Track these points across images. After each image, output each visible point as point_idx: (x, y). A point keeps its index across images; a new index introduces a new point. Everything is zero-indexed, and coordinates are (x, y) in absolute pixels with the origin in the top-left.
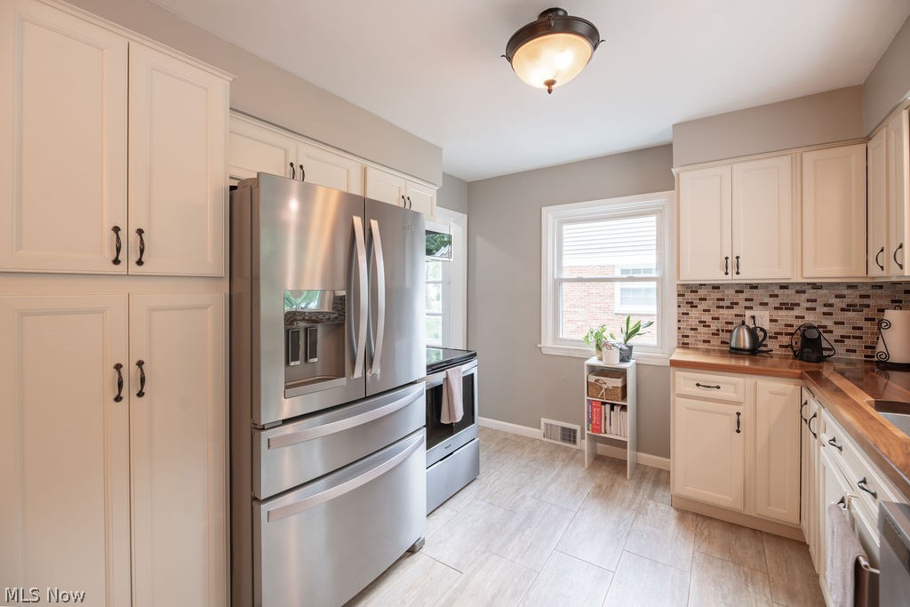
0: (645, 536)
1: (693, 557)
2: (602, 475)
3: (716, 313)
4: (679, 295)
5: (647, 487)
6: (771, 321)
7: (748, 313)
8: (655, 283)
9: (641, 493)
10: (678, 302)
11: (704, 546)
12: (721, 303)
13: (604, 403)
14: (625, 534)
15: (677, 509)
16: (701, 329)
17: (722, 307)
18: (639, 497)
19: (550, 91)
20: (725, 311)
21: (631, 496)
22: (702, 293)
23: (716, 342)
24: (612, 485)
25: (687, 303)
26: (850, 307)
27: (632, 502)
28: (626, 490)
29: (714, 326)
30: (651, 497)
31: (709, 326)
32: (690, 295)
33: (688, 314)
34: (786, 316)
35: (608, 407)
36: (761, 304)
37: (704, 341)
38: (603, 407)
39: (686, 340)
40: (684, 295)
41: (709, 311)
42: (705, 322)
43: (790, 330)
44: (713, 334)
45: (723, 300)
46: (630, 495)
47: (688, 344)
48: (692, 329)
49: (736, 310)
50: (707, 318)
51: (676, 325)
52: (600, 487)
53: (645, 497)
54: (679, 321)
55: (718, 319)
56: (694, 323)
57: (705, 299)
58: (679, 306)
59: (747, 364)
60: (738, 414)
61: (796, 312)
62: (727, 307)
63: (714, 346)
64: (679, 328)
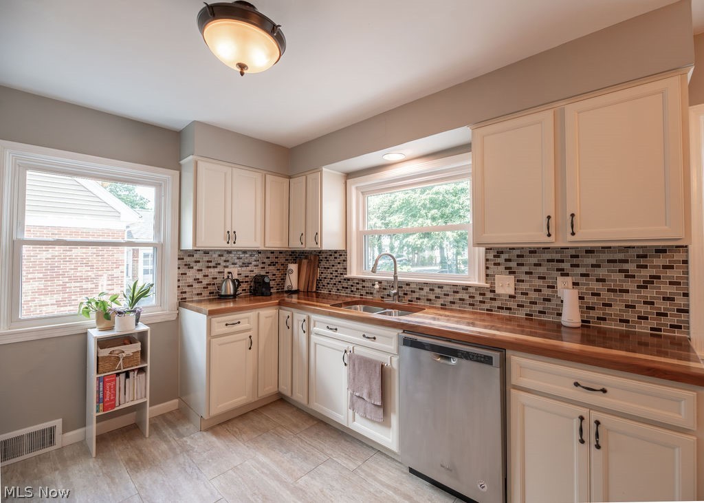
0: (210, 461)
1: (248, 447)
2: (119, 451)
3: (206, 271)
4: (179, 259)
5: (169, 432)
6: (238, 274)
7: (226, 270)
8: (152, 248)
9: (171, 439)
10: (179, 265)
11: (244, 436)
12: (210, 264)
13: (118, 374)
14: (198, 471)
15: (206, 430)
16: (196, 285)
17: (210, 267)
18: (173, 443)
19: (242, 74)
20: (211, 270)
21: (166, 446)
22: (197, 256)
23: (205, 293)
24: (141, 451)
25: (186, 265)
26: (272, 264)
27: (172, 449)
28: (154, 445)
29: (205, 281)
30: (181, 436)
31: (201, 282)
32: (187, 259)
33: (185, 274)
34: (245, 271)
35: (123, 376)
36: (233, 264)
37: (198, 294)
38: (117, 378)
39: (184, 296)
40: (183, 259)
41: (201, 270)
42: (199, 279)
43: (247, 279)
44: (204, 288)
45: (211, 262)
46: (164, 446)
47: (185, 298)
48: (188, 286)
49: (219, 269)
50: (200, 276)
51: (176, 284)
52: (129, 461)
53: (177, 439)
54: (179, 280)
55: (207, 276)
56: (190, 280)
57: (199, 262)
58: (179, 268)
59: (231, 305)
60: (250, 337)
61: (249, 268)
62: (214, 267)
63: (204, 297)
64: (179, 287)
